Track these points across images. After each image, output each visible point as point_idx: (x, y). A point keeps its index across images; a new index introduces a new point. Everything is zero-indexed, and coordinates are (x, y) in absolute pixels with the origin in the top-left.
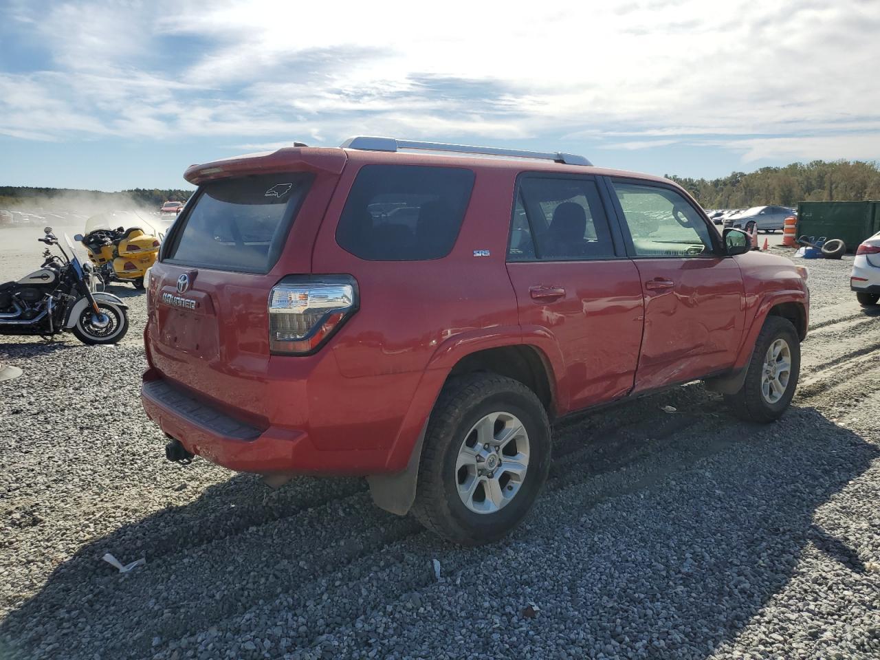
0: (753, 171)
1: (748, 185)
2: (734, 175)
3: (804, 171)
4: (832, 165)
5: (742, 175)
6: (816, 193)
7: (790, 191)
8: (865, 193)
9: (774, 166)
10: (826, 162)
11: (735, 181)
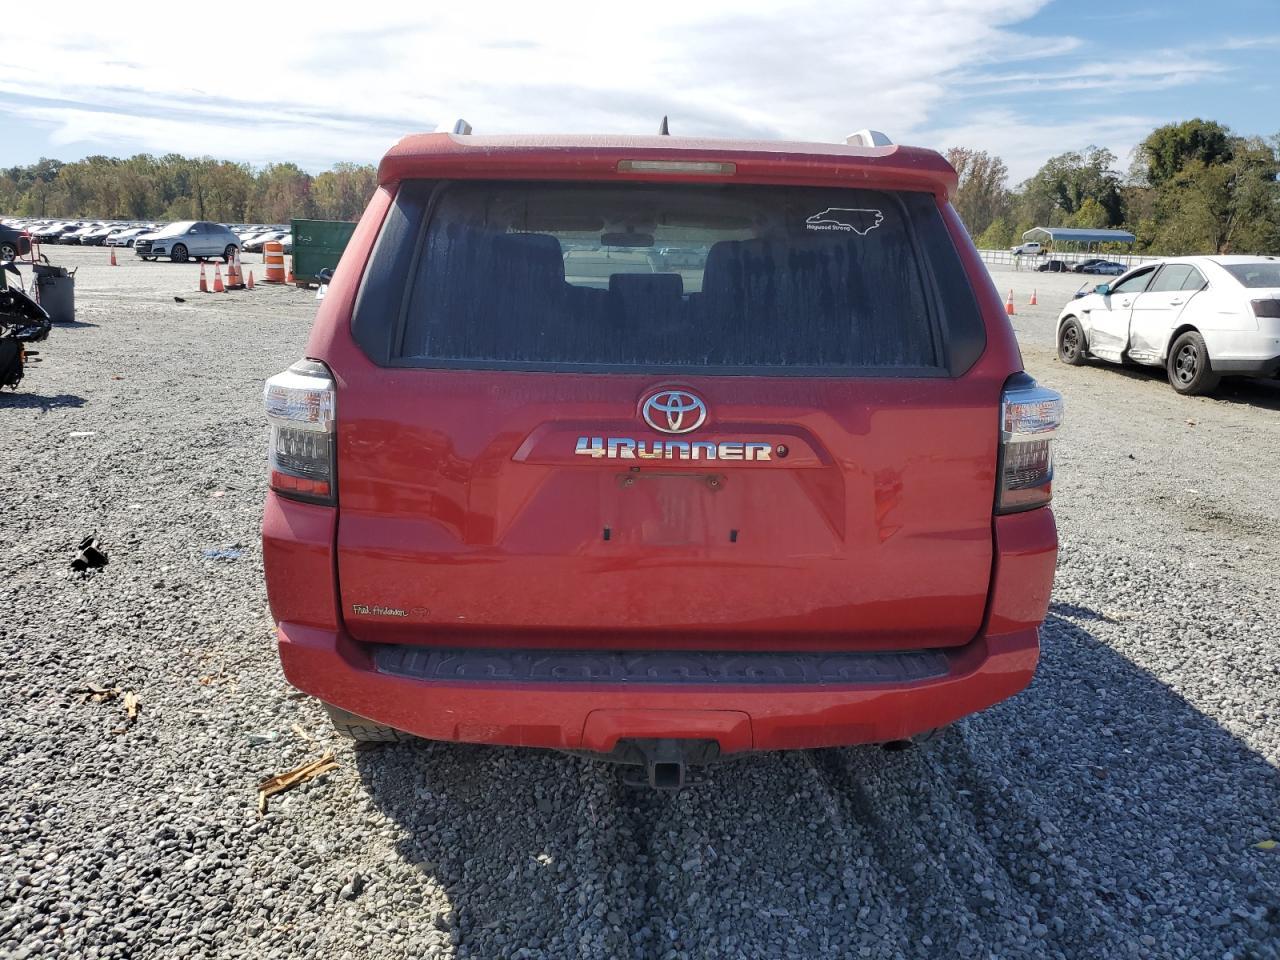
0: (76, 160)
1: (74, 183)
2: (45, 164)
3: (158, 168)
4: (195, 163)
5: (58, 165)
6: (179, 202)
7: (143, 197)
8: (246, 206)
9: (110, 156)
10: (187, 159)
11: (47, 173)
